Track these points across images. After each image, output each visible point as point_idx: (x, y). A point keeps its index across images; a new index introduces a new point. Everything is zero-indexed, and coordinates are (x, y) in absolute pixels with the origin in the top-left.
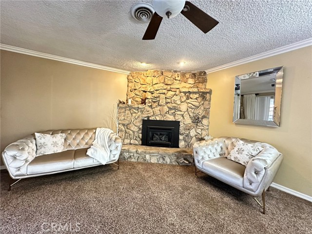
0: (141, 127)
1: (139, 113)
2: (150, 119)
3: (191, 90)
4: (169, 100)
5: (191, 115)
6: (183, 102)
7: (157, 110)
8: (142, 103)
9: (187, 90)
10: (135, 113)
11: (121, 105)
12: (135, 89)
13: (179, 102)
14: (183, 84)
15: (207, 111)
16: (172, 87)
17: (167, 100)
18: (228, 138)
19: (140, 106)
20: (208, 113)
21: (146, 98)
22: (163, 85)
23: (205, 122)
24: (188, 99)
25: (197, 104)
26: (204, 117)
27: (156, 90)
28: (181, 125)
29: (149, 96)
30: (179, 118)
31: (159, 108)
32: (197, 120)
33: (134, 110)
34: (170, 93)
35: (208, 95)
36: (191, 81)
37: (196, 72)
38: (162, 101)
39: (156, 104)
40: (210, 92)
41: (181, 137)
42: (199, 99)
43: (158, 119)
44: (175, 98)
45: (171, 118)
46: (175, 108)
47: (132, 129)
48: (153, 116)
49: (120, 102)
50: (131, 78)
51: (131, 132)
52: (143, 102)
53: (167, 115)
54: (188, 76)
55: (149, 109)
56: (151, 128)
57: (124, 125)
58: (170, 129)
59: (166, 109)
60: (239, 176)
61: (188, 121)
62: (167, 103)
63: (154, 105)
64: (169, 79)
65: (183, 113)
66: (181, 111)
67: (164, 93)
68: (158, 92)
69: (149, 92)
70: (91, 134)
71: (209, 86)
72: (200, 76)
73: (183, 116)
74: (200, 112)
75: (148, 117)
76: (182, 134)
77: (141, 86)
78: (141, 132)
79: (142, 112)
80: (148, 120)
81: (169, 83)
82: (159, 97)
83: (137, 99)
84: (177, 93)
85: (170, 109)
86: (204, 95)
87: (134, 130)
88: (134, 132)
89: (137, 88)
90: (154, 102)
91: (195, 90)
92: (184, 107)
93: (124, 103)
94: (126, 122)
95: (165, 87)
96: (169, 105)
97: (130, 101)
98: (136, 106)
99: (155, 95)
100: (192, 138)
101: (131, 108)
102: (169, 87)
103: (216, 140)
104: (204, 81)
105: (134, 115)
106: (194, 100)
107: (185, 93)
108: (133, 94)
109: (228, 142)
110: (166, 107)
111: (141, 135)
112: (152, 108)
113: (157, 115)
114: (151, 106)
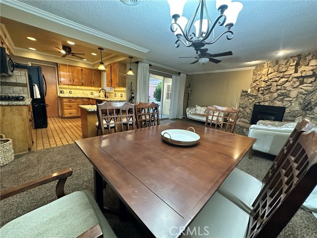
0: (252, 110)
1: (254, 99)
2: (261, 104)
4: (279, 87)
5: (301, 101)
6: (294, 88)
7: (267, 96)
10: (251, 99)
11: (243, 94)
12: (257, 80)
13: (290, 88)
14: (303, 68)
16: (285, 74)
17: (278, 87)
19: (255, 94)
21: (260, 87)
22: (276, 73)
24: (301, 84)
25: (311, 89)
27: (270, 79)
28: (287, 111)
29: (263, 84)
30: (285, 104)
31: (269, 95)
32: (307, 108)
33: (250, 97)
34: (283, 80)
36: (314, 62)
38: (273, 89)
39: (267, 91)
42: (314, 83)
43: (267, 104)
44: (286, 84)
45: (278, 104)
46: (282, 94)
47: (247, 111)
48: (263, 102)
49: (243, 92)
50: (255, 71)
51: (246, 114)
53: (276, 101)
55: (261, 96)
57: (243, 108)
61: (296, 107)
62: (277, 90)
64: (284, 66)
65: (291, 99)
66: (290, 97)
67: (276, 81)
68: (271, 80)
69: (264, 81)
73: (290, 102)
74: (314, 98)
75: (259, 102)
77: (261, 77)
78: (251, 114)
79: (256, 98)
80: (259, 105)
81: (283, 70)
82: (271, 85)
84: (290, 79)
85: (279, 95)
88: (247, 113)
92: (294, 94)
93: (247, 92)
95: (279, 75)
96: (278, 92)
97: (249, 90)
98: (252, 94)
99: (269, 83)
101: (248, 95)
102: (281, 75)
105: (250, 100)
106: (308, 85)
107: (298, 78)
108: (254, 85)
110: (275, 94)
111: (251, 116)
112: (264, 95)
113: (266, 101)
114: (262, 94)
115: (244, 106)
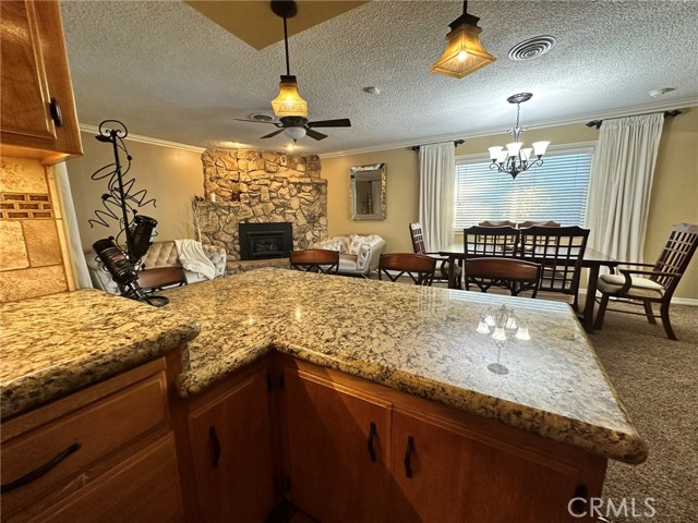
0: (237, 234)
1: (232, 215)
2: (250, 222)
3: (302, 180)
4: (274, 195)
5: (306, 213)
6: (293, 196)
7: (258, 208)
8: (233, 200)
9: (297, 180)
10: (225, 214)
11: (200, 204)
12: (218, 178)
13: (288, 197)
14: (291, 172)
15: (323, 206)
16: (276, 175)
17: (272, 193)
18: (347, 236)
19: (232, 204)
20: (325, 210)
21: (241, 192)
22: (263, 172)
23: (322, 221)
24: (299, 192)
25: (311, 199)
26: (321, 215)
27: (255, 180)
28: (294, 227)
29: (244, 188)
30: (290, 218)
31: (260, 206)
32: (313, 220)
33: (223, 211)
34: (275, 185)
35: (323, 187)
36: (301, 167)
37: (305, 155)
38: (265, 196)
39: (256, 200)
40: (326, 184)
41: (295, 243)
42: (314, 193)
43: (261, 221)
44: (282, 191)
45: (280, 219)
46: (284, 205)
47: (223, 239)
48: (253, 217)
49: (197, 199)
50: (208, 159)
52: (236, 196)
53: (274, 215)
54: (296, 160)
55: (247, 208)
56: (253, 235)
57: (207, 234)
58: (280, 234)
59: (271, 206)
60: (353, 262)
61: (302, 221)
62: (272, 198)
63: (254, 202)
64: (272, 164)
65: (294, 211)
66: (292, 209)
67: (266, 185)
68: (257, 182)
69: (243, 182)
70: (169, 249)
71: (324, 174)
72: (312, 162)
73: (294, 215)
74: (316, 209)
75: (246, 220)
76: (297, 239)
77: (227, 172)
78: (237, 242)
79: (236, 213)
80: (247, 224)
81: (272, 169)
82: (259, 190)
83: (223, 193)
84: (285, 184)
85: (277, 206)
86: (320, 187)
87: (226, 240)
88: (226, 243)
89: (221, 175)
90: (254, 197)
91: (308, 180)
92: (295, 203)
93: (202, 200)
94: (212, 230)
95: (267, 175)
96: (275, 201)
97: (213, 196)
98: (226, 204)
99: (254, 187)
100: (309, 242)
101: (216, 207)
102: (272, 177)
103: (335, 239)
104: (318, 168)
105: (224, 217)
106: (307, 194)
107: (295, 184)
108: (215, 186)
109: (347, 240)
110: (271, 204)
111: (238, 246)
112: (251, 207)
113: (259, 216)
114: (249, 204)
115: (213, 229)
